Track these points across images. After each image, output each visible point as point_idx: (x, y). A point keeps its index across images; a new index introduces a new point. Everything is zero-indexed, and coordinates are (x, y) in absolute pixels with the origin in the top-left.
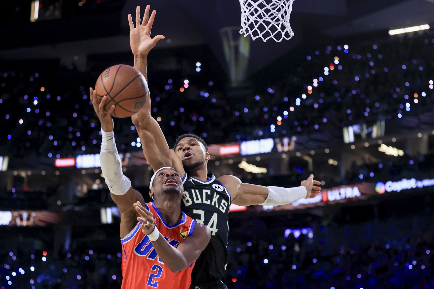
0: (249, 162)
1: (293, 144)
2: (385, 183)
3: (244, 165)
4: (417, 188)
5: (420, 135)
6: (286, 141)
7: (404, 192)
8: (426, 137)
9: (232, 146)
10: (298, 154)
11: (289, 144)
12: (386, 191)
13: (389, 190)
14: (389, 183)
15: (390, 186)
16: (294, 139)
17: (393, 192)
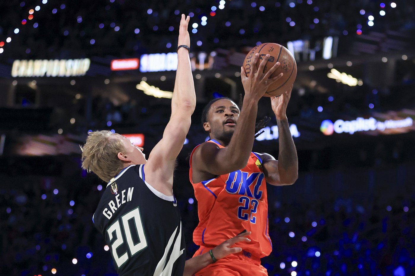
0: (150, 83)
1: (211, 61)
2: (333, 121)
3: (144, 86)
4: (377, 130)
5: (385, 60)
6: (202, 56)
7: (359, 135)
8: (393, 63)
9: (128, 60)
10: (218, 76)
11: (206, 61)
12: (334, 133)
13: (339, 131)
14: (339, 122)
15: (340, 126)
16: (213, 54)
17: (344, 133)
